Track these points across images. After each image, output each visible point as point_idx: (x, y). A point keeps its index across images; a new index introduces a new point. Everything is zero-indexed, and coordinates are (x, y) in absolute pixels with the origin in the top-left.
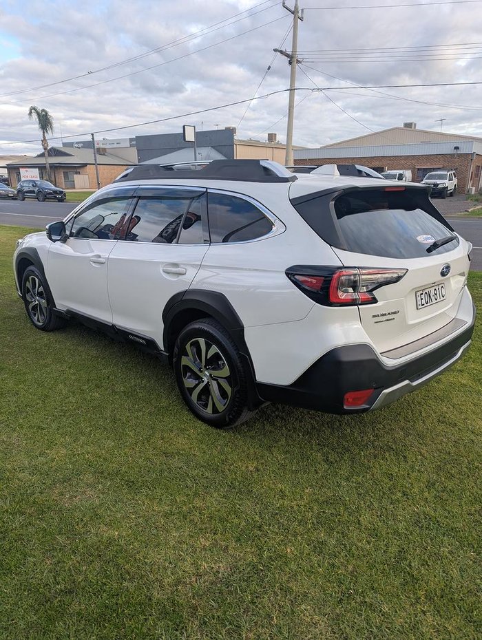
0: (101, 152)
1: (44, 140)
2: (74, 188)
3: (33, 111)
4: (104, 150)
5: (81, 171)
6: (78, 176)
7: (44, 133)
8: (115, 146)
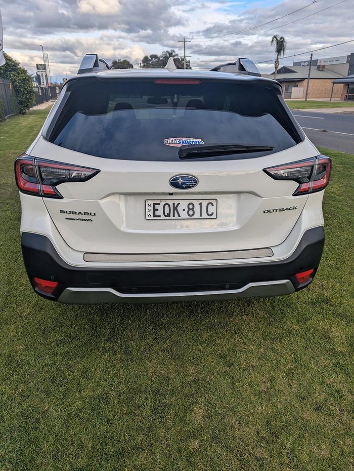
0: (321, 68)
1: (277, 62)
2: (290, 98)
3: (275, 39)
4: (324, 66)
5: (299, 84)
6: (296, 88)
7: (278, 55)
8: (333, 63)
